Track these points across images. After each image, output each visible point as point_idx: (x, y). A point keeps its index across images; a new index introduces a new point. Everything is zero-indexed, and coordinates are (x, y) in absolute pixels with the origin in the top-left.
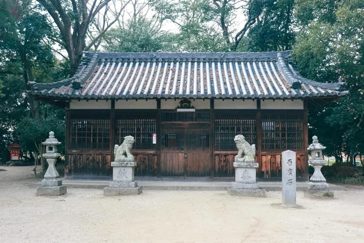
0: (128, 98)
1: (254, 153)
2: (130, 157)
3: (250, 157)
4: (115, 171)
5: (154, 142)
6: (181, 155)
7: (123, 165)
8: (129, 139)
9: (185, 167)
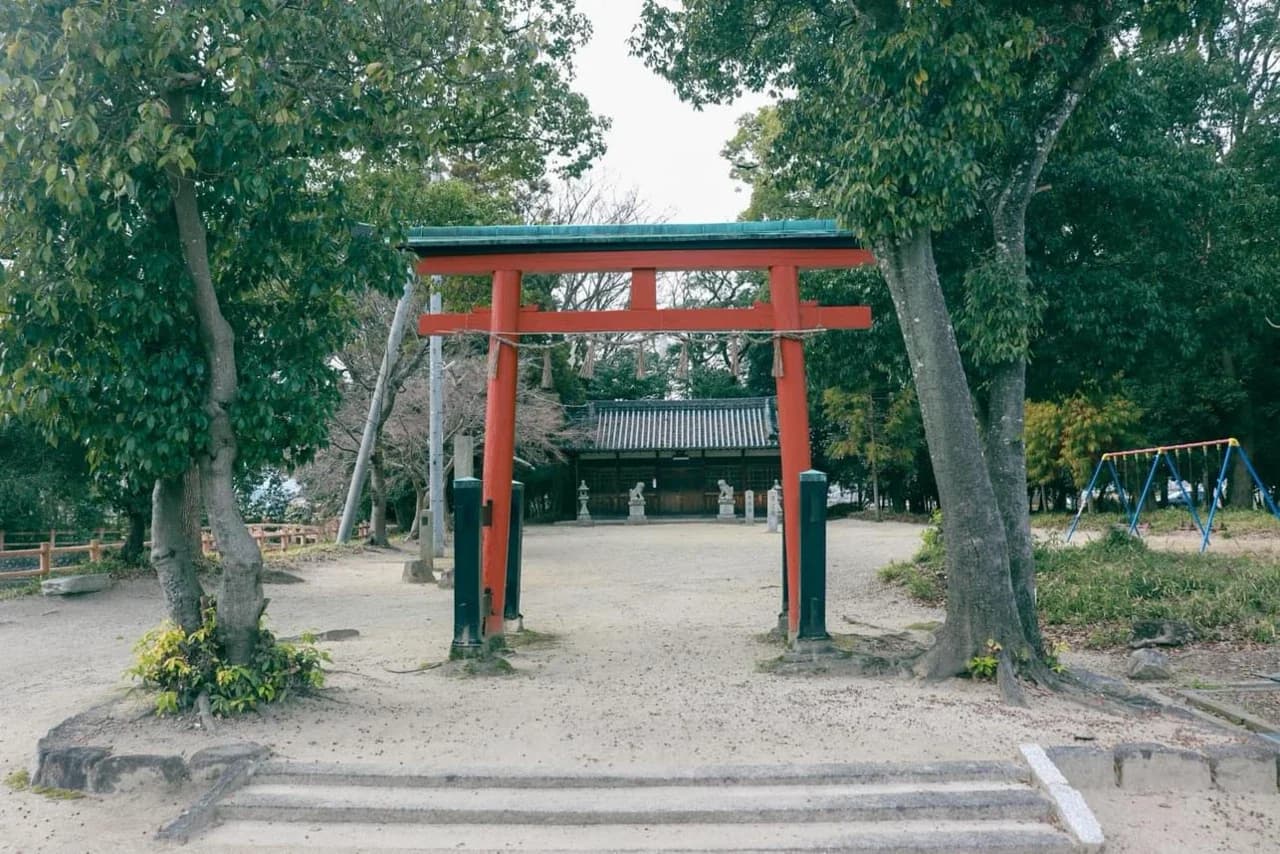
0: (633, 451)
1: (732, 493)
2: (642, 498)
3: (729, 496)
4: (632, 509)
5: (655, 486)
6: (678, 497)
7: (637, 504)
8: (641, 485)
9: (682, 506)
